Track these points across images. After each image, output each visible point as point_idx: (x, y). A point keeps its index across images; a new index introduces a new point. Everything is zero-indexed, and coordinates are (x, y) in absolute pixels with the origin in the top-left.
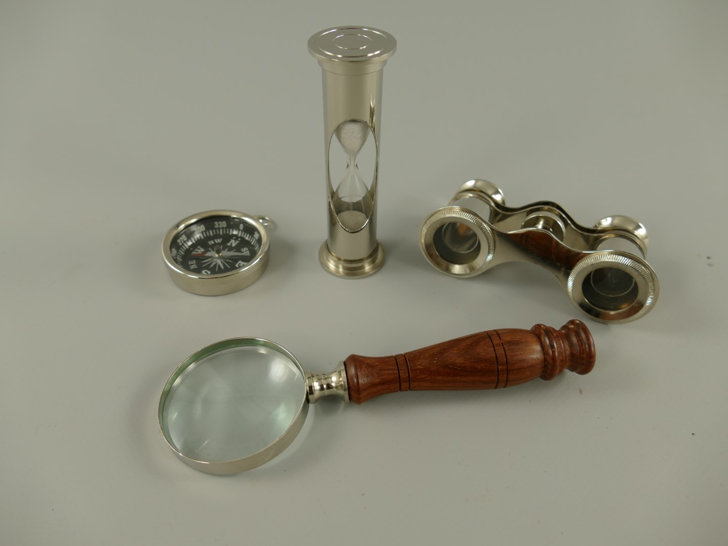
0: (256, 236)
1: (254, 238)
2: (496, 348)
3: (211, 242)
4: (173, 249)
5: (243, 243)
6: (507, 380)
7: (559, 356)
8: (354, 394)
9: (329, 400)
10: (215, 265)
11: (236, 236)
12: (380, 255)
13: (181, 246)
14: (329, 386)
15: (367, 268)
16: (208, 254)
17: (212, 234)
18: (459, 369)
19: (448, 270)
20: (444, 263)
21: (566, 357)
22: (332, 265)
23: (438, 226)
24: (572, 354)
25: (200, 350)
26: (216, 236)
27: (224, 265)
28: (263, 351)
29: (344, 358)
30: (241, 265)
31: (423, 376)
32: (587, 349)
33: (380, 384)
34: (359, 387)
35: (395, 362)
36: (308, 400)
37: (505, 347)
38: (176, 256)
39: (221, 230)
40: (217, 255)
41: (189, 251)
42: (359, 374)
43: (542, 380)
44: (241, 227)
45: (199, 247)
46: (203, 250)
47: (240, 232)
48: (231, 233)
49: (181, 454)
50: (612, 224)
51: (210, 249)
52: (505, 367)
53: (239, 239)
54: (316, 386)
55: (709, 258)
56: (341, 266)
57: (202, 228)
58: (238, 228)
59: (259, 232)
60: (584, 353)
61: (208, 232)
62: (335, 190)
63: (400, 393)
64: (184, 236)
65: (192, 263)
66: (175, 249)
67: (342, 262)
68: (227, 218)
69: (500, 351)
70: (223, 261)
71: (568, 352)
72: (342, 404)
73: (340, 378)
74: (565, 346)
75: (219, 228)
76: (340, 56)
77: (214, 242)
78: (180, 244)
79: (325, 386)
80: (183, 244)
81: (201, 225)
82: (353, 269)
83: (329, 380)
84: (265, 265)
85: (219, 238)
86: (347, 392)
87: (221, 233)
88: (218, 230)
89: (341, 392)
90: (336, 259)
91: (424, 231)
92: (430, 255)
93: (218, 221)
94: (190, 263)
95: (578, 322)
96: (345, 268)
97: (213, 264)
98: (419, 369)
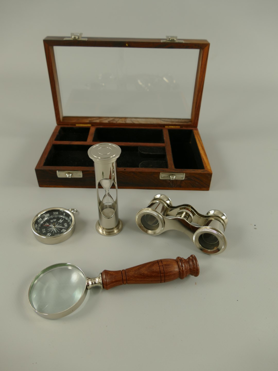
0: (70, 218)
1: (70, 219)
2: (160, 267)
3: (52, 221)
4: (36, 225)
5: (65, 221)
6: (165, 280)
7: (185, 270)
8: (105, 286)
9: (96, 288)
10: (53, 231)
11: (62, 218)
12: (120, 226)
13: (39, 223)
14: (95, 283)
15: (116, 231)
16: (50, 226)
17: (52, 217)
18: (146, 275)
19: (146, 232)
20: (145, 229)
21: (188, 270)
22: (100, 230)
23: (142, 215)
24: (190, 269)
25: (45, 268)
26: (54, 218)
27: (57, 231)
28: (70, 268)
29: (102, 271)
30: (64, 231)
31: (132, 278)
32: (196, 267)
33: (115, 282)
34: (106, 283)
35: (121, 273)
36: (87, 289)
37: (164, 266)
38: (37, 227)
39: (56, 215)
40: (53, 227)
41: (42, 225)
42: (107, 278)
43: (180, 279)
44: (64, 214)
45: (47, 223)
46: (48, 224)
47: (64, 216)
48: (60, 217)
49: (37, 311)
50: (214, 214)
51: (51, 224)
52: (163, 275)
53: (63, 219)
54: (90, 283)
55: (255, 225)
56: (104, 231)
57: (48, 215)
58: (63, 215)
59: (71, 217)
60: (194, 269)
61: (50, 216)
62: (101, 201)
63: (123, 285)
64: (40, 218)
65: (44, 230)
66: (37, 224)
67: (105, 230)
68: (58, 211)
69: (162, 268)
70: (56, 229)
71: (188, 268)
72: (101, 290)
73: (99, 279)
74: (187, 266)
75: (55, 215)
76: (100, 158)
77: (53, 220)
78: (39, 222)
79: (94, 283)
80: (40, 222)
81: (48, 213)
82: (110, 232)
83: (95, 280)
84: (74, 231)
85: (55, 219)
86: (102, 285)
87: (56, 217)
88: (55, 216)
89: (100, 285)
90: (102, 228)
91: (137, 217)
92: (140, 227)
93: (55, 212)
94: (43, 230)
95: (194, 256)
96: (106, 232)
97: (52, 230)
98: (131, 276)
